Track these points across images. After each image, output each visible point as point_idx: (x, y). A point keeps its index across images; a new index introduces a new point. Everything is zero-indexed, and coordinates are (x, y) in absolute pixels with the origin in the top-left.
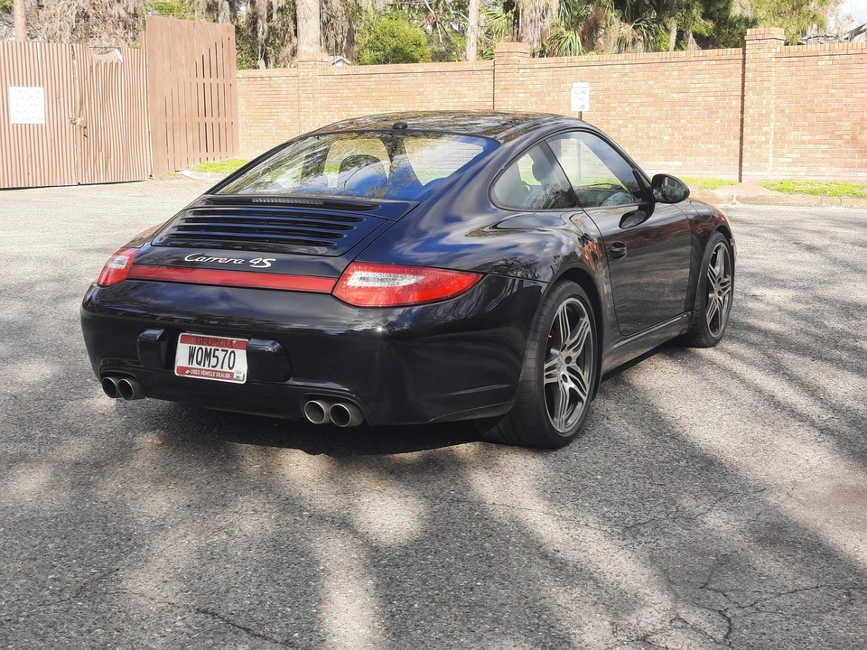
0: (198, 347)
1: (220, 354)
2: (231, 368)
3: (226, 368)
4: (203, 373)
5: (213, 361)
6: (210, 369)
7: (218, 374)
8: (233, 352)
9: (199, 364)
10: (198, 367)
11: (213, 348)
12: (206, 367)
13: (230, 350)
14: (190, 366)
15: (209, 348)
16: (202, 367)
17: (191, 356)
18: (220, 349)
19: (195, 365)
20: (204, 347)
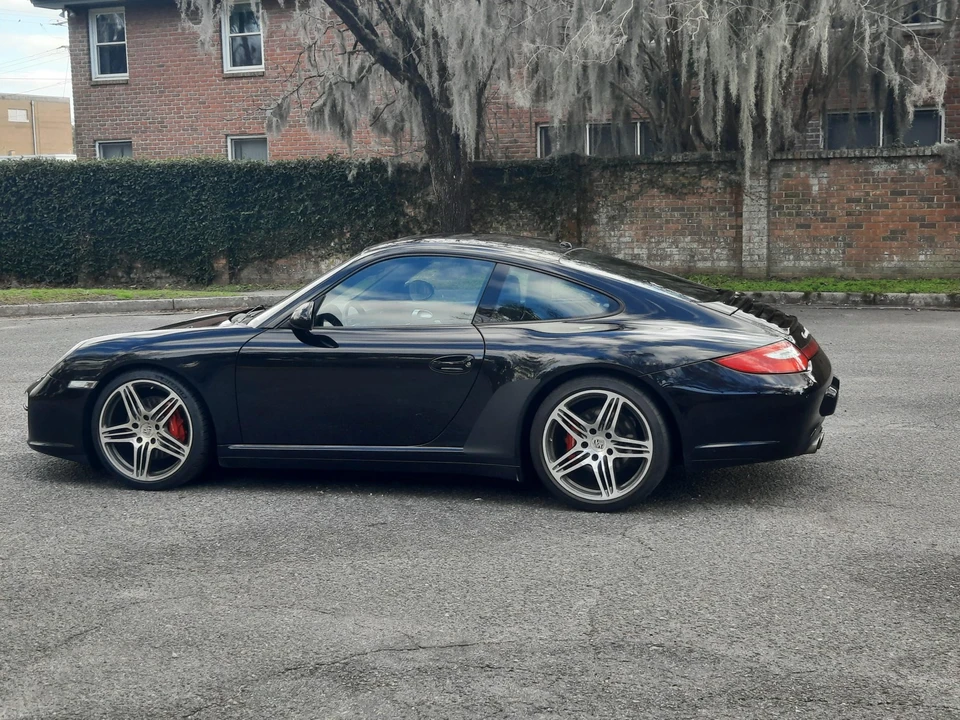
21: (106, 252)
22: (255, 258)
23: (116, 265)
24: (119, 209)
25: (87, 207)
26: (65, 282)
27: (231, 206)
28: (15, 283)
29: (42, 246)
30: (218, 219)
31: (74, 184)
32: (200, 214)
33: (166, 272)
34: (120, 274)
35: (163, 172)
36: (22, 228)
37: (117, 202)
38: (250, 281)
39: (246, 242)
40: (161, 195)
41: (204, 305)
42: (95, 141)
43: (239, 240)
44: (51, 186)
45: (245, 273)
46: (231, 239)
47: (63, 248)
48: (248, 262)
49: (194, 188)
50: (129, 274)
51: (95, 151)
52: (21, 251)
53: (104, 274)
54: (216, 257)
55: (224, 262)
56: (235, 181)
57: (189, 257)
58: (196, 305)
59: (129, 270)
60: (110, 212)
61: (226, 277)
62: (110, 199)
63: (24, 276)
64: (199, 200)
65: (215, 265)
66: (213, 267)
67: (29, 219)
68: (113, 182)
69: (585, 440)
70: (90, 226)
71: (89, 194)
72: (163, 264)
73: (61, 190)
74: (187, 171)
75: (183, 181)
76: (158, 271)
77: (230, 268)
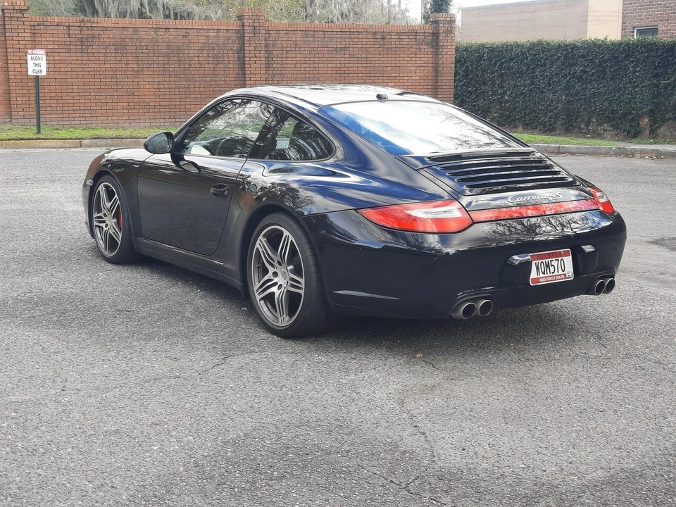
0: (540, 261)
1: (555, 263)
2: (563, 271)
3: (561, 272)
4: (548, 279)
5: (552, 268)
6: (552, 274)
7: (557, 277)
8: (562, 259)
9: (544, 273)
10: (544, 275)
11: (549, 260)
12: (549, 275)
13: (560, 259)
14: (539, 276)
15: (547, 260)
16: (546, 275)
17: (538, 269)
18: (554, 259)
19: (542, 275)
20: (544, 261)
21: (575, 109)
22: (669, 119)
23: (580, 119)
24: (584, 76)
25: (565, 76)
26: (549, 130)
27: (656, 76)
28: (520, 129)
29: (539, 103)
30: (646, 86)
31: (559, 58)
32: (635, 82)
33: (611, 127)
34: (583, 126)
35: (613, 49)
36: (528, 90)
37: (584, 72)
38: (664, 136)
39: (664, 105)
40: (611, 67)
41: (582, 151)
42: (634, 28)
43: (660, 103)
44: (546, 59)
45: (662, 130)
46: (654, 102)
47: (549, 105)
48: (664, 121)
49: (633, 62)
50: (587, 126)
51: (633, 35)
52: (527, 106)
53: (572, 125)
54: (641, 116)
55: (647, 120)
56: (660, 56)
57: (625, 115)
58: (576, 151)
59: (588, 123)
60: (580, 79)
61: (647, 132)
62: (579, 69)
63: (527, 125)
64: (635, 71)
65: (641, 123)
66: (639, 124)
67: (533, 83)
68: (583, 57)
69: (275, 270)
70: (567, 89)
71: (567, 66)
72: (608, 120)
73: (552, 63)
74: (629, 48)
75: (627, 56)
76: (606, 125)
77: (651, 126)
